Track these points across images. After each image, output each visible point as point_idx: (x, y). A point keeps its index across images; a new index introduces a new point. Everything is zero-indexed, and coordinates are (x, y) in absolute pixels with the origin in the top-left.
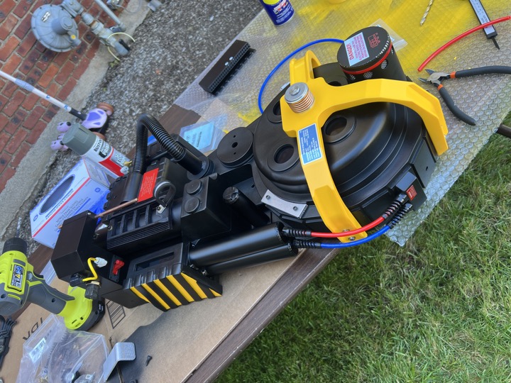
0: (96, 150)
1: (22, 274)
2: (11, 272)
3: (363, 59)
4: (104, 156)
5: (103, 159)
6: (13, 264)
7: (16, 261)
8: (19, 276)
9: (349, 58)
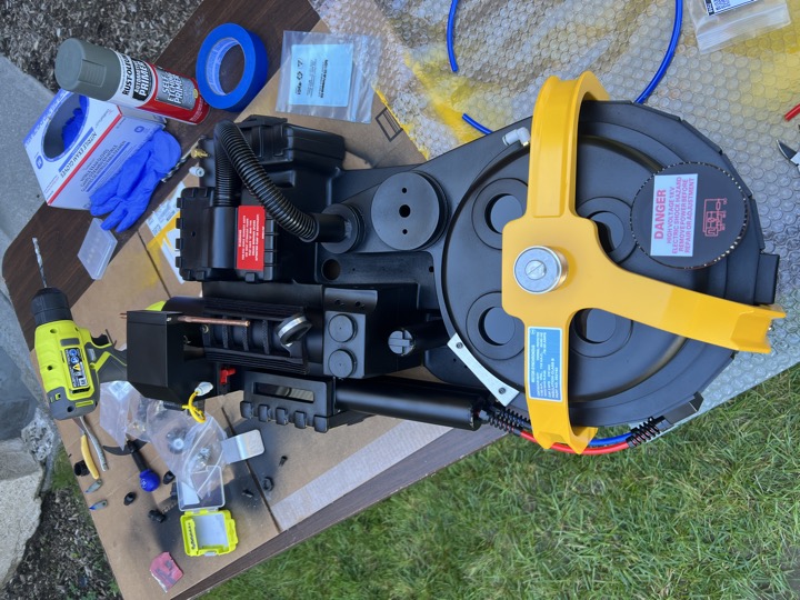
0: (126, 93)
1: (81, 360)
2: (66, 365)
3: (680, 254)
4: (143, 98)
5: (141, 103)
6: (63, 349)
7: (65, 342)
8: (77, 367)
9: (654, 230)
